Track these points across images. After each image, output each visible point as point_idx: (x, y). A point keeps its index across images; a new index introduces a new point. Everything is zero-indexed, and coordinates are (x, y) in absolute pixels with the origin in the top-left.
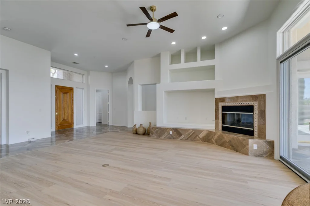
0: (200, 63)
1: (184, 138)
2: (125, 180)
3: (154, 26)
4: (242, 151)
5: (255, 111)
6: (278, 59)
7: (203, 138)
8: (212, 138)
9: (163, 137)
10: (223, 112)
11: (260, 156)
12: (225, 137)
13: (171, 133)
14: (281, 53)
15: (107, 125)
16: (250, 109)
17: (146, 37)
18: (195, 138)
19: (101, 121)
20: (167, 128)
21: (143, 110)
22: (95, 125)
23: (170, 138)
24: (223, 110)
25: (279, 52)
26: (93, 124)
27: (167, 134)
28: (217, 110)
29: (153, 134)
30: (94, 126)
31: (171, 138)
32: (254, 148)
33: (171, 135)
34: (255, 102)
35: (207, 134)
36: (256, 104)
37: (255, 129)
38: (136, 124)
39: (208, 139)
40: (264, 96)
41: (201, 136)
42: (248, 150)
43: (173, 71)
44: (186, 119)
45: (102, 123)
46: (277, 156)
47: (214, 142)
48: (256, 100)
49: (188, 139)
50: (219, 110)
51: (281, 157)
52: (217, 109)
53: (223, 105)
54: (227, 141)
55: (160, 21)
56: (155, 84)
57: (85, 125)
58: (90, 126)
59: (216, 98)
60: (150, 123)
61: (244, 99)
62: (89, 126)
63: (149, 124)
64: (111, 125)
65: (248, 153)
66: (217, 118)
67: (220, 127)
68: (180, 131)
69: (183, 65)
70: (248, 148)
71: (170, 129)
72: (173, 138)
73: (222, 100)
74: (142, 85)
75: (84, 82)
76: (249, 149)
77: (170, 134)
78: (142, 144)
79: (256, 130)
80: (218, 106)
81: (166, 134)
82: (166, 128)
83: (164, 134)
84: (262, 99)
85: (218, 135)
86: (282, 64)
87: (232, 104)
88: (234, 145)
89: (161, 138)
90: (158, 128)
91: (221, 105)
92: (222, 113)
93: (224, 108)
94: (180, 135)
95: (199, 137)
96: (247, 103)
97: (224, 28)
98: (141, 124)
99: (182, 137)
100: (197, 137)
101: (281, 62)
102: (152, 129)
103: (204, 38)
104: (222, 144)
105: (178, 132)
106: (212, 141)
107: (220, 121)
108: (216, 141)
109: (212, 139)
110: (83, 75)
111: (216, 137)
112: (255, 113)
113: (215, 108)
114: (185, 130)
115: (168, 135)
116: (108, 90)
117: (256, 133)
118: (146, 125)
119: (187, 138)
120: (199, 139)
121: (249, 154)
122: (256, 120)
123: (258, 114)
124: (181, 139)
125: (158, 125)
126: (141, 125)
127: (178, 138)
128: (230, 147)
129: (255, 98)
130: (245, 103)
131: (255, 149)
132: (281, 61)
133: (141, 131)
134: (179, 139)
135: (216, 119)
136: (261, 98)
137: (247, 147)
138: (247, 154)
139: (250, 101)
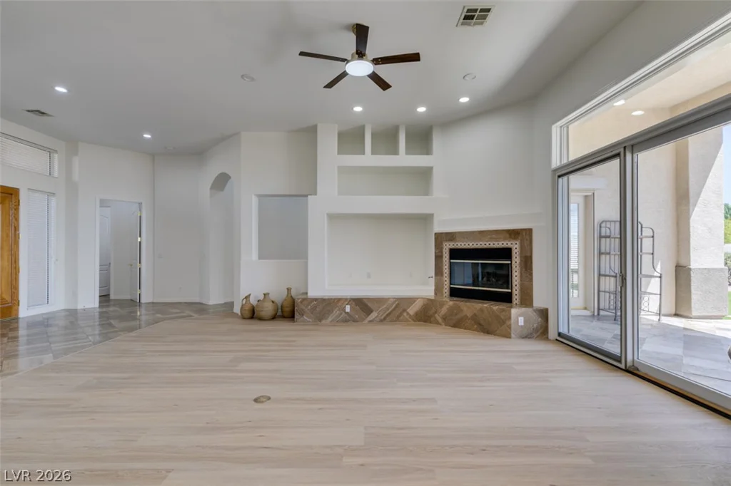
0: (405, 159)
1: (378, 319)
2: (348, 420)
3: (360, 69)
4: (497, 332)
5: (514, 258)
6: (555, 170)
7: (417, 314)
8: (436, 312)
9: (330, 319)
10: (452, 261)
11: (527, 337)
12: (465, 309)
13: (348, 309)
14: (558, 164)
15: (134, 303)
16: (507, 253)
17: (325, 87)
18: (401, 314)
19: (109, 289)
20: (339, 300)
21: (260, 257)
22: (97, 305)
23: (346, 321)
24: (451, 258)
25: (556, 162)
26: (89, 300)
27: (338, 312)
28: (438, 257)
29: (303, 315)
30: (94, 308)
31: (348, 320)
32: (520, 324)
33: (346, 313)
34: (514, 242)
35: (424, 305)
36: (516, 246)
37: (514, 290)
38: (250, 295)
39: (426, 315)
40: (530, 231)
41: (412, 310)
42: (510, 328)
43: (343, 170)
44: (369, 276)
45: (112, 297)
46: (552, 334)
47: (440, 320)
48: (515, 239)
49: (385, 319)
50: (444, 257)
51: (560, 334)
52: (440, 254)
53: (452, 247)
54: (469, 315)
55: (376, 61)
56: (307, 196)
57: (58, 303)
58: (80, 307)
59: (435, 234)
60: (289, 290)
61: (494, 236)
62: (72, 307)
63: (286, 290)
64: (150, 300)
65: (510, 334)
66: (438, 271)
67: (446, 291)
68: (369, 305)
69: (369, 159)
70: (510, 325)
71: (346, 299)
72: (354, 321)
73: (451, 236)
74: (259, 196)
75: (56, 174)
76: (513, 326)
77: (344, 311)
78: (294, 341)
79: (516, 292)
80: (442, 248)
81: (336, 312)
82: (335, 299)
83: (330, 312)
84: (528, 237)
85: (447, 307)
86: (560, 180)
87: (471, 244)
88: (482, 322)
89: (323, 322)
90: (316, 300)
91: (447, 246)
92: (450, 263)
93: (455, 253)
94: (368, 311)
95: (408, 314)
96: (500, 243)
97: (464, 100)
98: (265, 292)
99: (373, 315)
100: (405, 314)
101: (559, 176)
102: (301, 302)
103: (422, 109)
104: (456, 323)
105: (363, 306)
106: (435, 318)
107: (446, 279)
108: (444, 318)
109: (436, 315)
110: (51, 151)
111: (444, 310)
112: (513, 262)
113: (435, 253)
114: (380, 301)
115: (341, 314)
116: (140, 204)
117: (516, 298)
118: (278, 295)
119: (383, 317)
120: (407, 317)
121: (513, 335)
122: (516, 274)
123: (520, 264)
124: (370, 321)
125: (313, 292)
126: (264, 294)
127: (364, 320)
128: (476, 326)
129: (513, 234)
130: (496, 243)
131: (522, 326)
132: (560, 174)
133: (268, 309)
134: (366, 321)
135: (437, 274)
136: (523, 235)
137: (508, 323)
138: (508, 336)
139: (505, 239)
